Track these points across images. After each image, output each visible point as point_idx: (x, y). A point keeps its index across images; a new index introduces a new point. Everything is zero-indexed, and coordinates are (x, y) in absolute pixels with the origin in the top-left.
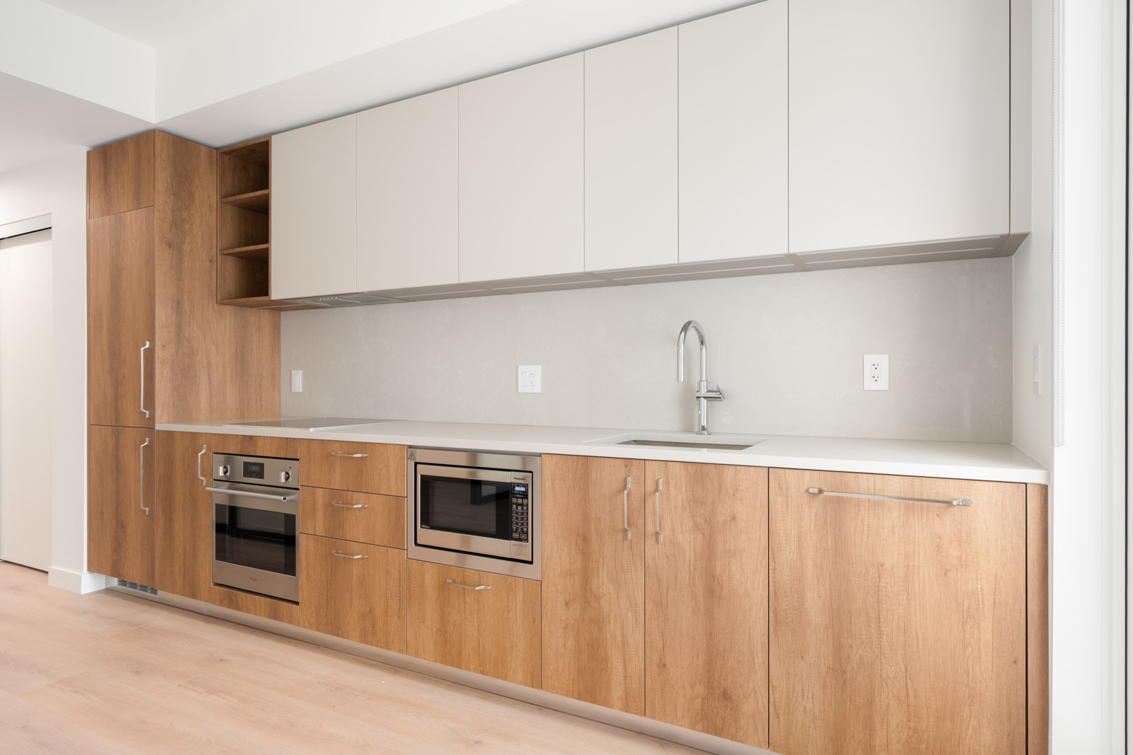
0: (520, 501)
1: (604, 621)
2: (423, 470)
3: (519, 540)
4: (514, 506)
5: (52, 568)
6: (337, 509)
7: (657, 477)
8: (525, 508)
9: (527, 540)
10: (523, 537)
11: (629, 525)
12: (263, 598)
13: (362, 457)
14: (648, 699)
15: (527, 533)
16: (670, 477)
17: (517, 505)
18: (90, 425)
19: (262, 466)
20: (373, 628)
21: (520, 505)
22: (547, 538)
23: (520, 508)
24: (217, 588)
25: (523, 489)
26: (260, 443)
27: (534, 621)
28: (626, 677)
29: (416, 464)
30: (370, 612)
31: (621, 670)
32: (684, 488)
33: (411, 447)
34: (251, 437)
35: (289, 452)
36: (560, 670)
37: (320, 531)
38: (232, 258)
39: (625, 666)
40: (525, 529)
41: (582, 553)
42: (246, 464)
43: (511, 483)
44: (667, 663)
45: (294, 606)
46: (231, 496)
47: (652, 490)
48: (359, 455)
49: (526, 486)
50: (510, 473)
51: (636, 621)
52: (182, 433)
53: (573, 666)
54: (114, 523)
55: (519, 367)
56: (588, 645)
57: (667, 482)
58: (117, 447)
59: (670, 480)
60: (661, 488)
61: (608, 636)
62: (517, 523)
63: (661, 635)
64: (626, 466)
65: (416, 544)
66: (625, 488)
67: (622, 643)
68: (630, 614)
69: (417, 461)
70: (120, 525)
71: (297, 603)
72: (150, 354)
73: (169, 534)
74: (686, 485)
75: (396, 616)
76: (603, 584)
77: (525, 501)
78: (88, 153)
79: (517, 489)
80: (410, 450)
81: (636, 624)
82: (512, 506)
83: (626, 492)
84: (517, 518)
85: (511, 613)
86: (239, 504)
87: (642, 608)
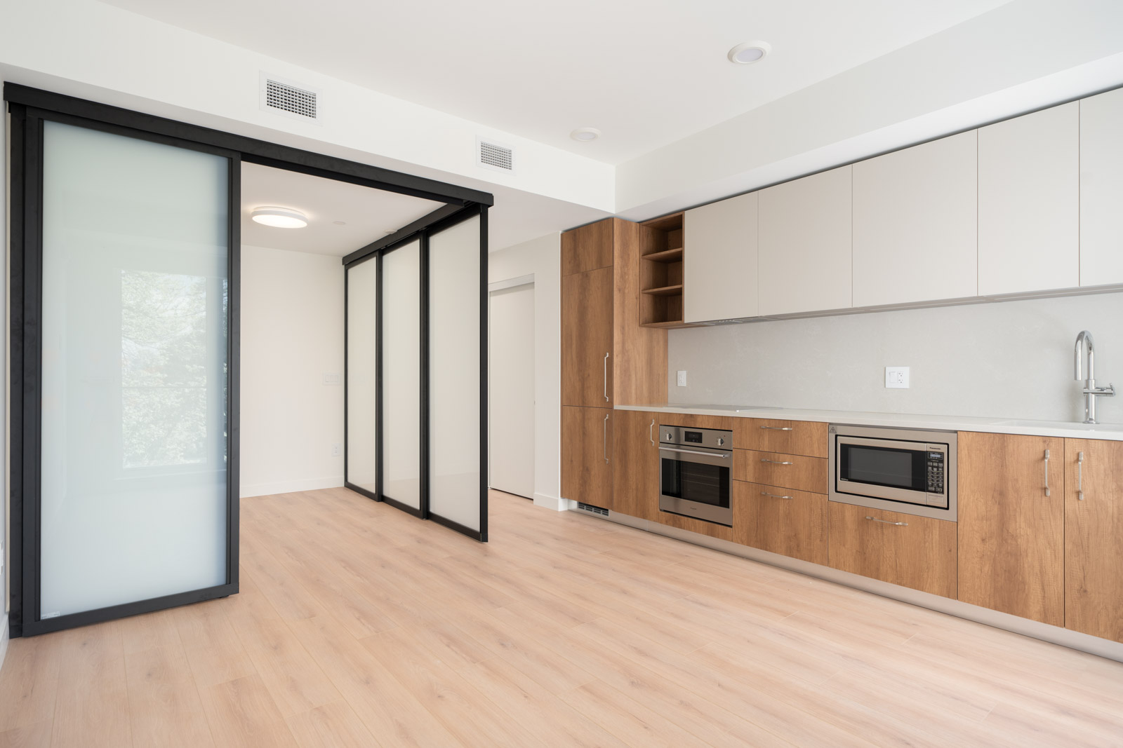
0: (935, 464)
1: (1021, 554)
2: (841, 440)
3: (935, 492)
4: (930, 468)
5: (536, 495)
6: (766, 463)
7: (1077, 451)
8: (940, 469)
9: (943, 492)
10: (939, 490)
11: (1049, 485)
12: (701, 522)
13: (788, 431)
14: (1068, 615)
15: (943, 487)
16: (1091, 451)
17: (933, 467)
18: (562, 406)
19: (701, 434)
20: (798, 546)
21: (935, 467)
22: (963, 492)
23: (935, 469)
24: (664, 513)
25: (939, 456)
26: (699, 419)
27: (950, 551)
28: (1044, 597)
29: (836, 436)
30: (795, 535)
31: (1039, 592)
32: (1106, 460)
33: (830, 424)
34: (691, 415)
35: (724, 427)
36: (976, 587)
37: (750, 478)
38: (646, 295)
39: (1043, 589)
40: (941, 485)
41: (999, 504)
42: (687, 433)
43: (927, 452)
44: (1088, 590)
45: (729, 528)
46: (678, 453)
47: (1072, 460)
48: (786, 429)
49: (942, 454)
50: (925, 444)
51: (1055, 556)
52: (635, 411)
53: (989, 585)
54: (581, 468)
55: (887, 368)
56: (1005, 571)
57: (1089, 455)
58: (584, 419)
59: (1091, 453)
60: (1082, 458)
61: (1026, 566)
62: (933, 480)
63: (1081, 568)
64: (1044, 442)
65: (836, 491)
66: (1044, 457)
67: (1040, 572)
68: (1048, 551)
69: (838, 434)
70: (586, 470)
71: (731, 526)
72: (610, 361)
73: (624, 475)
74: (1109, 458)
75: (818, 540)
76: (1021, 526)
77: (941, 465)
78: (562, 235)
79: (932, 455)
80: (831, 427)
81: (1055, 559)
82: (927, 469)
83: (1046, 460)
84: (933, 477)
85: (927, 544)
86: (683, 459)
87: (1061, 547)
